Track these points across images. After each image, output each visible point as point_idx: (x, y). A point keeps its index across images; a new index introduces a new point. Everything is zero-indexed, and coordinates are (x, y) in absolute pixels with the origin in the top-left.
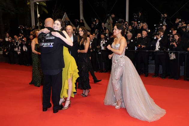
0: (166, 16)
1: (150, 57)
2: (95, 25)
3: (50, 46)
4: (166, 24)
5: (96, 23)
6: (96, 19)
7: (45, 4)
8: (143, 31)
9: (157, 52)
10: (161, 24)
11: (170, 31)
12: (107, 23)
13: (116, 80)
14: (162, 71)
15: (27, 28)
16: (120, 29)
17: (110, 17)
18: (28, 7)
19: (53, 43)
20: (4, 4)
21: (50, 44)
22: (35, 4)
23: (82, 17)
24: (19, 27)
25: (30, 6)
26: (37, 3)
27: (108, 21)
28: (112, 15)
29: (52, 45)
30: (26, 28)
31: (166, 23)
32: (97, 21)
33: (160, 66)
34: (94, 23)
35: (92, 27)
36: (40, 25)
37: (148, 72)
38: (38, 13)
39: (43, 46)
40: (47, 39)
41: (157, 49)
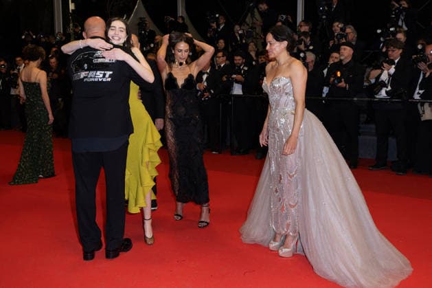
0: (405, 5)
1: (361, 116)
4: (406, 28)
5: (218, 26)
6: (217, 16)
8: (343, 47)
10: (392, 29)
11: (420, 47)
12: (248, 24)
15: (44, 37)
16: (283, 40)
17: (256, 10)
19: (111, 73)
21: (104, 75)
24: (23, 37)
27: (248, 20)
28: (261, 6)
30: (40, 38)
31: (406, 26)
32: (222, 20)
34: (214, 25)
36: (77, 30)
38: (70, 2)
39: (85, 80)
40: (95, 61)
41: (383, 94)
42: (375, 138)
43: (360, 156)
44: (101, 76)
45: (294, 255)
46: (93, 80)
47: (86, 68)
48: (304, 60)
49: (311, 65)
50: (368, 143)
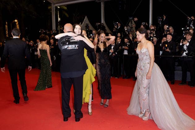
0: (193, 18)
2: (117, 29)
4: (193, 28)
5: (118, 27)
6: (117, 23)
7: (66, 8)
8: (168, 35)
9: (184, 57)
10: (188, 28)
12: (130, 26)
13: (144, 88)
14: (190, 78)
16: (143, 33)
18: (50, 11)
20: (26, 8)
21: (75, 46)
22: (56, 8)
23: (103, 21)
24: (40, 31)
25: (51, 10)
26: (58, 7)
27: (130, 24)
28: (135, 19)
30: (47, 32)
32: (119, 25)
33: (188, 72)
34: (116, 27)
35: (114, 31)
36: (61, 29)
37: (174, 79)
38: (58, 17)
39: (67, 49)
40: (71, 41)
41: (184, 54)
42: (181, 72)
43: (175, 79)
44: (74, 47)
45: (149, 120)
46: (71, 48)
49: (155, 43)
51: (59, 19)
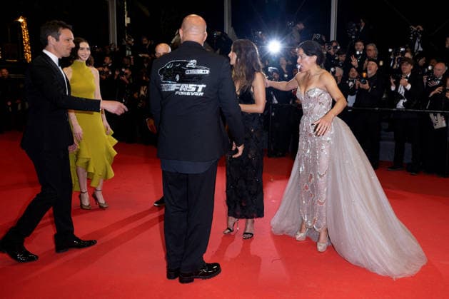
0: (421, 29)
1: (383, 124)
3: (197, 94)
4: (421, 49)
8: (371, 62)
10: (402, 49)
13: (321, 176)
14: (411, 157)
16: (313, 54)
19: (205, 86)
21: (197, 88)
29: (200, 90)
30: (94, 48)
38: (126, 16)
40: (188, 72)
41: (400, 104)
42: (393, 143)
43: (380, 159)
44: (194, 89)
46: (185, 94)
47: (178, 79)
48: (333, 74)
49: (339, 79)
50: (387, 148)
51: (127, 21)
